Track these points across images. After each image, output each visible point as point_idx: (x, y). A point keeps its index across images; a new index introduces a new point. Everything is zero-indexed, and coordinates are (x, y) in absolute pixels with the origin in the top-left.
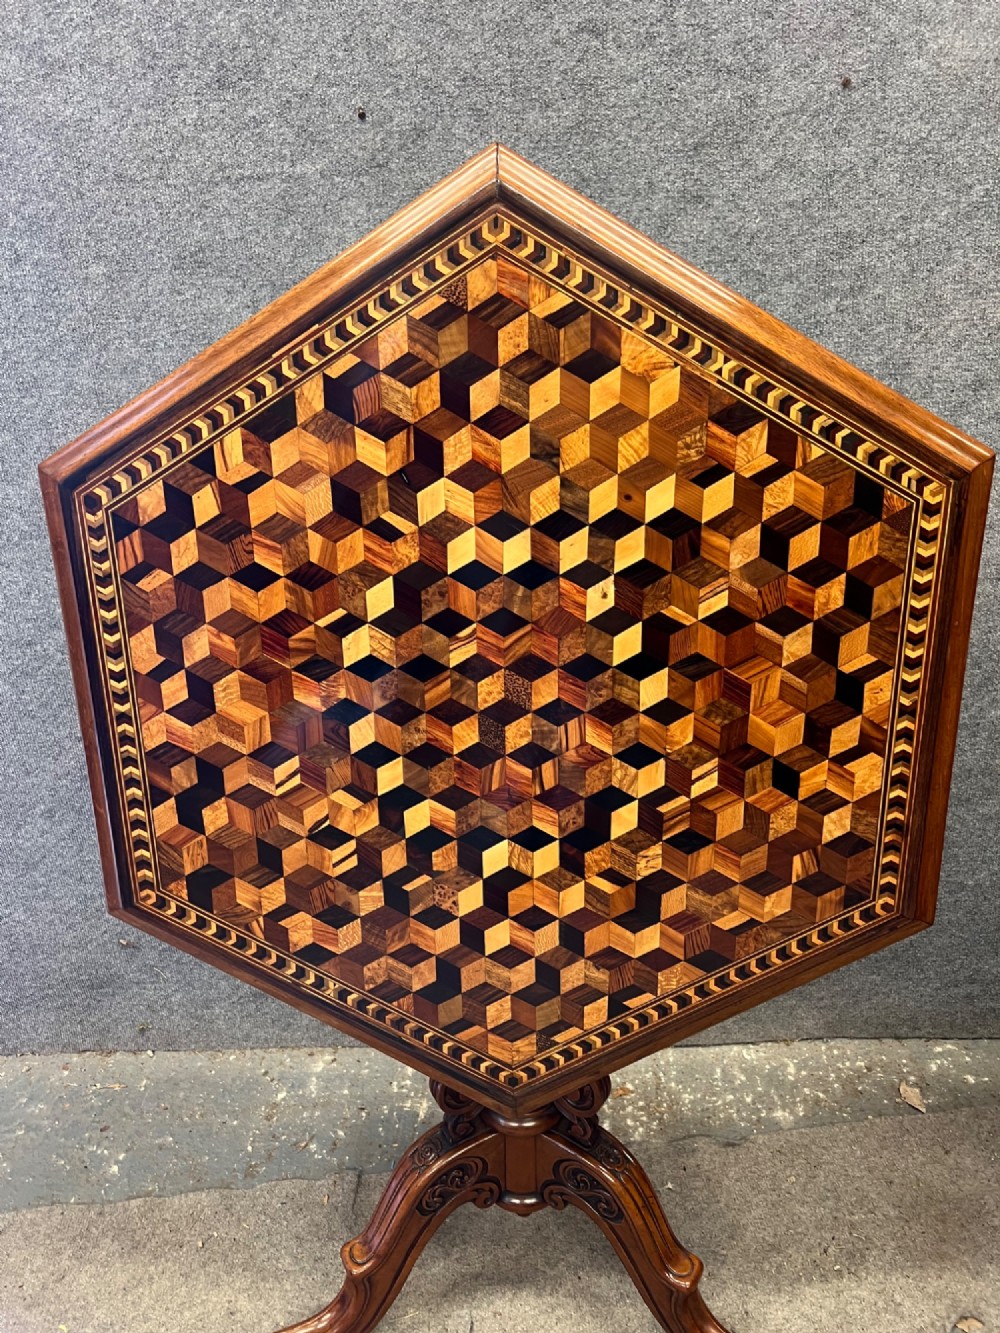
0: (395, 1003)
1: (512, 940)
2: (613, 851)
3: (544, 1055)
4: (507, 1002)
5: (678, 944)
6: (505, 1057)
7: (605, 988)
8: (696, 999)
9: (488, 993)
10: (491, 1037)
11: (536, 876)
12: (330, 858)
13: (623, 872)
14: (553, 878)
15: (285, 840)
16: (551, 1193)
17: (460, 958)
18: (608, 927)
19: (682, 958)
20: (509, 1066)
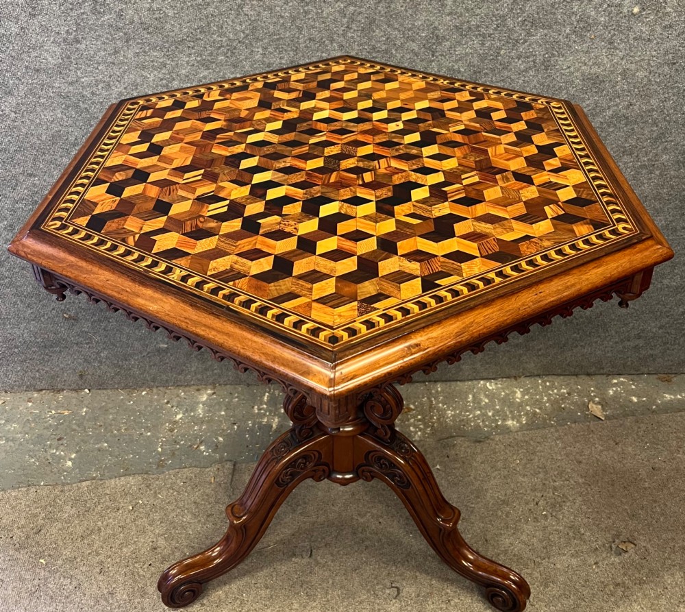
0: (231, 283)
1: (338, 246)
2: (414, 206)
3: (365, 318)
4: (332, 281)
5: (475, 249)
6: (327, 320)
7: (418, 273)
8: (498, 280)
9: (314, 277)
10: (315, 305)
11: (358, 216)
12: (207, 207)
13: (423, 214)
14: (371, 218)
15: (178, 200)
16: (363, 471)
17: (296, 256)
18: (415, 239)
19: (479, 255)
20: (331, 328)
